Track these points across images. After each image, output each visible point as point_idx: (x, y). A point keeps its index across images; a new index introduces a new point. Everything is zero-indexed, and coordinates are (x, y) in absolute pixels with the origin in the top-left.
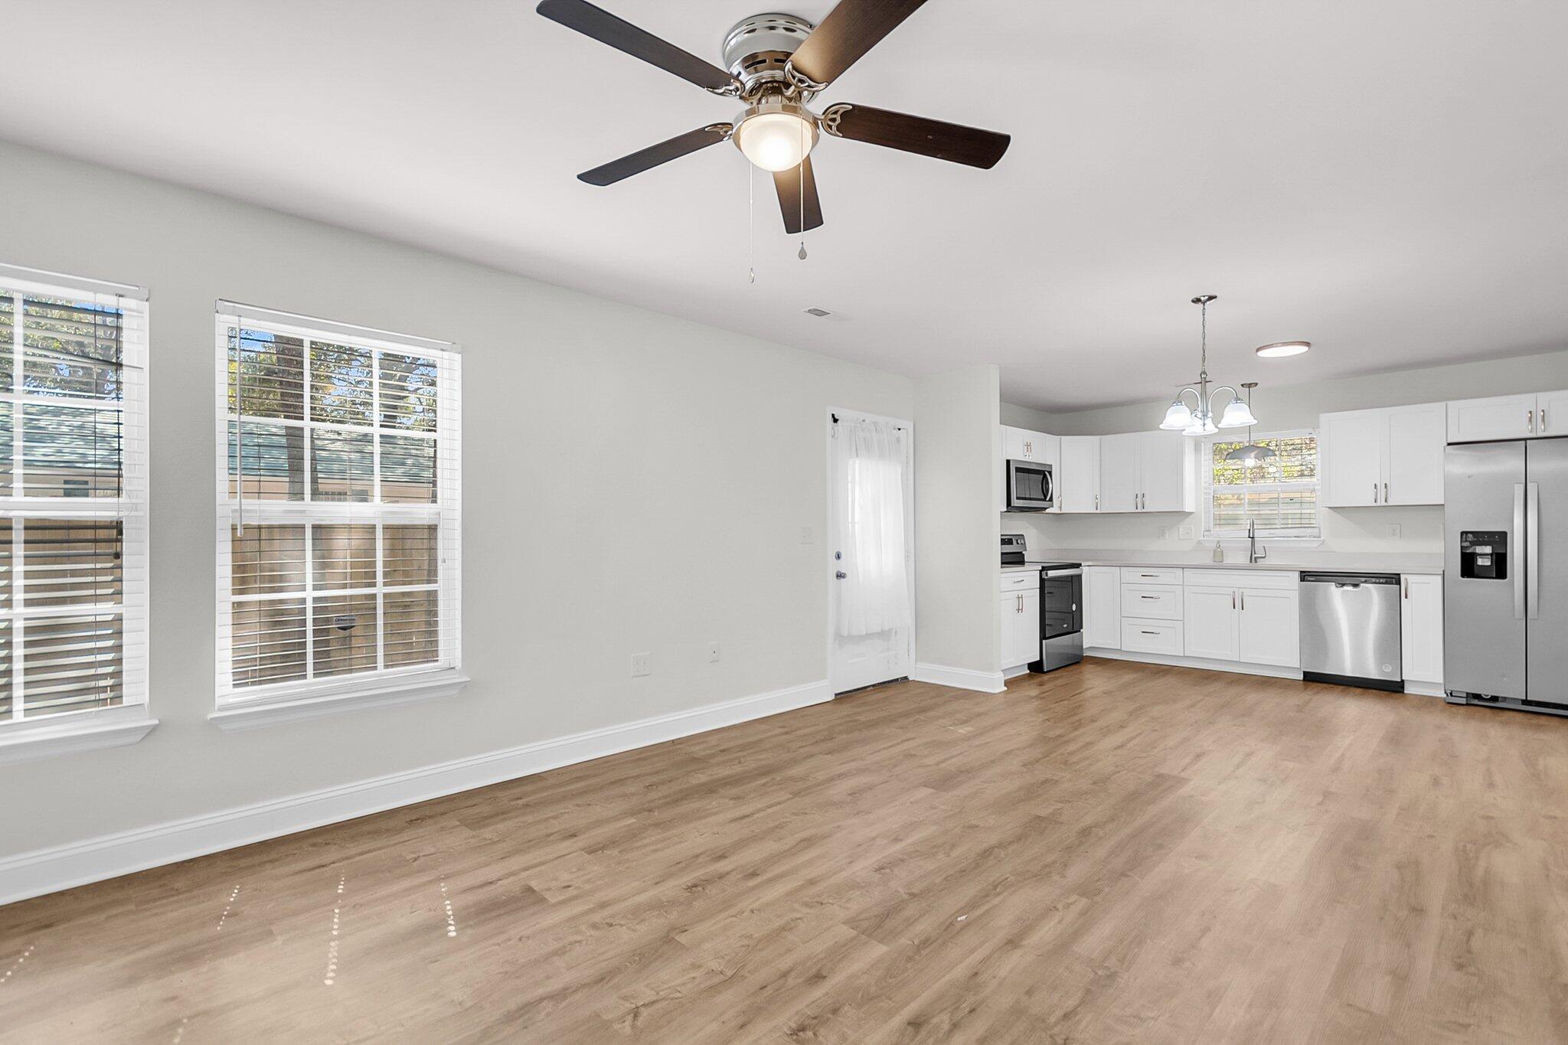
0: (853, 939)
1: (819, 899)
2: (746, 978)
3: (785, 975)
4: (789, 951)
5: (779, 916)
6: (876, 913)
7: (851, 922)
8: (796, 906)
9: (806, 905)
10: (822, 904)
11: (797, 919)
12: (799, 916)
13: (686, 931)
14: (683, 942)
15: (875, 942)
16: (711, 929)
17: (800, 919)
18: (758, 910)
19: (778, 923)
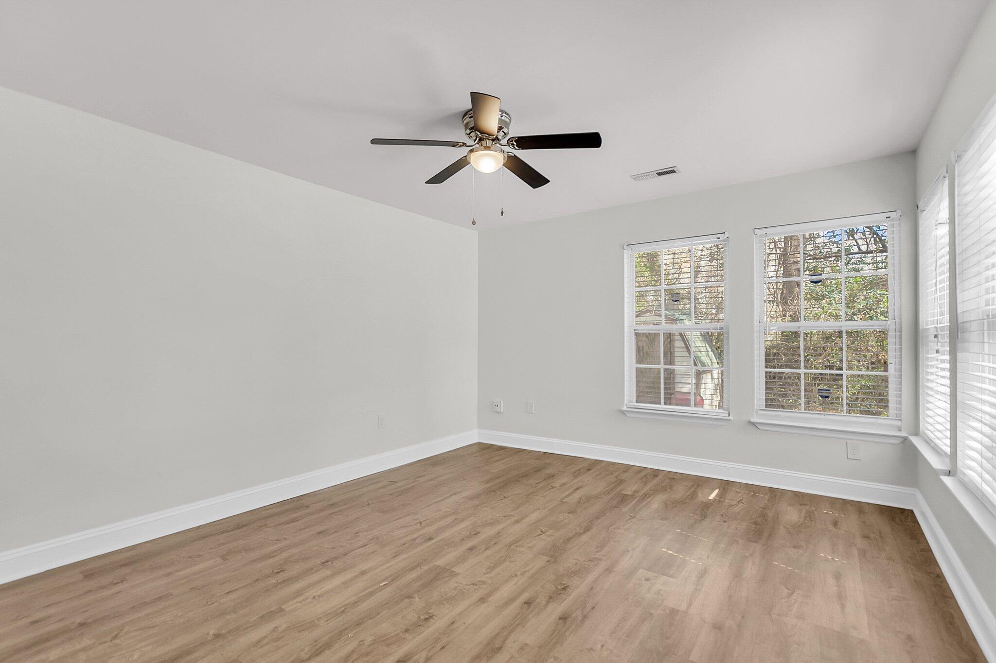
0: (454, 566)
1: (475, 587)
2: (505, 546)
3: (487, 549)
4: (487, 558)
5: (498, 574)
6: (438, 582)
7: (456, 575)
8: (490, 581)
9: (484, 583)
10: (473, 584)
11: (487, 573)
12: (487, 575)
13: (547, 562)
14: (544, 557)
15: (442, 566)
16: (534, 564)
17: (486, 574)
18: (512, 576)
19: (497, 570)
